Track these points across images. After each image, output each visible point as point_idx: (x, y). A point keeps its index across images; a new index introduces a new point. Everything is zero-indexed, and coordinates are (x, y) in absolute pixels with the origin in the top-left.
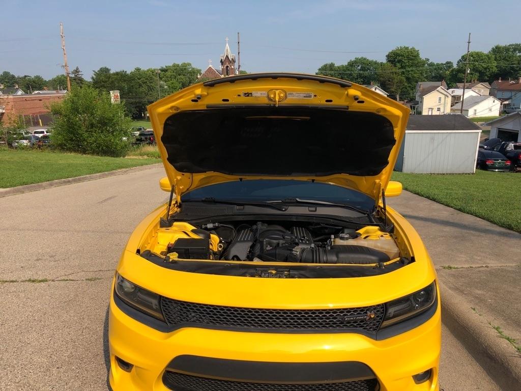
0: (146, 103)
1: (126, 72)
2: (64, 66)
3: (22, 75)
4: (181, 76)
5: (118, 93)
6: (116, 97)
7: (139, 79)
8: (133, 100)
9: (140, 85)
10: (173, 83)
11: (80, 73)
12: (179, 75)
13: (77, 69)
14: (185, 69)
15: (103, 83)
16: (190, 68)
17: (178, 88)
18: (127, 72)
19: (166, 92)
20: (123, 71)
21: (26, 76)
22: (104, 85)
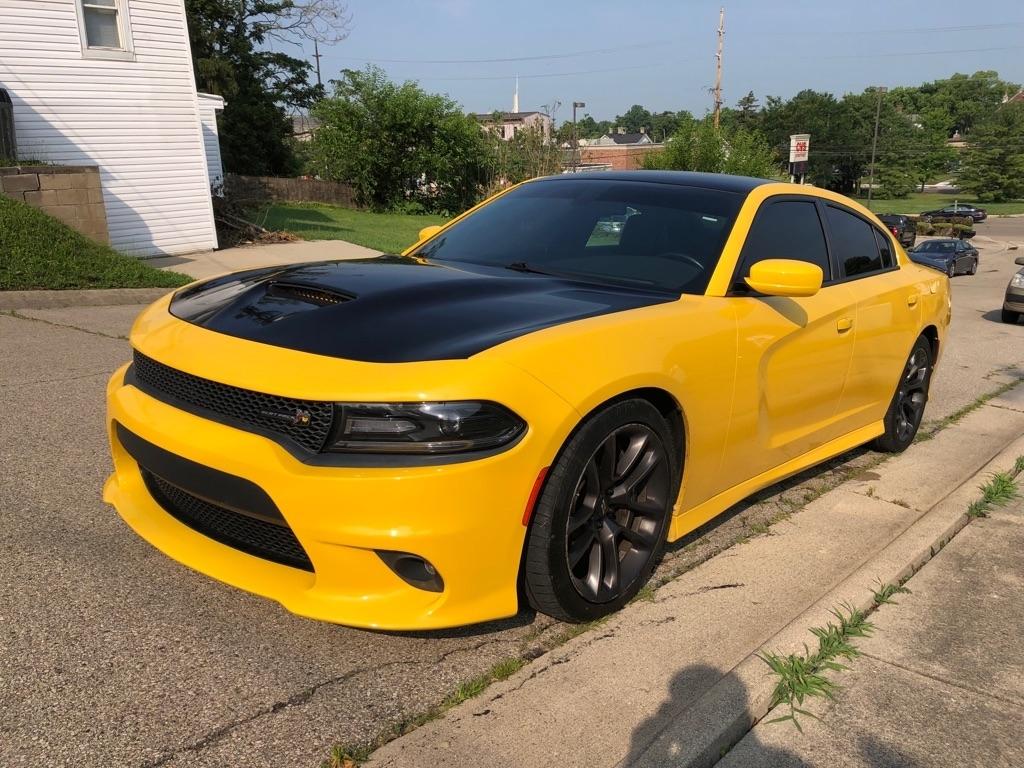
0: (864, 159)
1: (831, 96)
2: (713, 90)
3: (660, 112)
4: (968, 103)
5: (805, 139)
6: (801, 147)
7: (857, 110)
8: (835, 155)
9: (856, 123)
10: (935, 117)
11: (754, 103)
12: (963, 100)
13: (751, 95)
14: (980, 85)
15: (781, 120)
16: (993, 83)
17: (946, 127)
18: (834, 97)
19: (912, 136)
20: (826, 95)
21: (666, 113)
22: (781, 124)
